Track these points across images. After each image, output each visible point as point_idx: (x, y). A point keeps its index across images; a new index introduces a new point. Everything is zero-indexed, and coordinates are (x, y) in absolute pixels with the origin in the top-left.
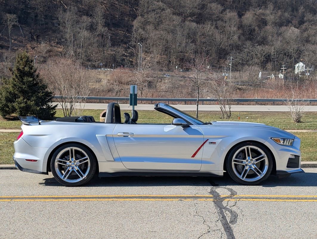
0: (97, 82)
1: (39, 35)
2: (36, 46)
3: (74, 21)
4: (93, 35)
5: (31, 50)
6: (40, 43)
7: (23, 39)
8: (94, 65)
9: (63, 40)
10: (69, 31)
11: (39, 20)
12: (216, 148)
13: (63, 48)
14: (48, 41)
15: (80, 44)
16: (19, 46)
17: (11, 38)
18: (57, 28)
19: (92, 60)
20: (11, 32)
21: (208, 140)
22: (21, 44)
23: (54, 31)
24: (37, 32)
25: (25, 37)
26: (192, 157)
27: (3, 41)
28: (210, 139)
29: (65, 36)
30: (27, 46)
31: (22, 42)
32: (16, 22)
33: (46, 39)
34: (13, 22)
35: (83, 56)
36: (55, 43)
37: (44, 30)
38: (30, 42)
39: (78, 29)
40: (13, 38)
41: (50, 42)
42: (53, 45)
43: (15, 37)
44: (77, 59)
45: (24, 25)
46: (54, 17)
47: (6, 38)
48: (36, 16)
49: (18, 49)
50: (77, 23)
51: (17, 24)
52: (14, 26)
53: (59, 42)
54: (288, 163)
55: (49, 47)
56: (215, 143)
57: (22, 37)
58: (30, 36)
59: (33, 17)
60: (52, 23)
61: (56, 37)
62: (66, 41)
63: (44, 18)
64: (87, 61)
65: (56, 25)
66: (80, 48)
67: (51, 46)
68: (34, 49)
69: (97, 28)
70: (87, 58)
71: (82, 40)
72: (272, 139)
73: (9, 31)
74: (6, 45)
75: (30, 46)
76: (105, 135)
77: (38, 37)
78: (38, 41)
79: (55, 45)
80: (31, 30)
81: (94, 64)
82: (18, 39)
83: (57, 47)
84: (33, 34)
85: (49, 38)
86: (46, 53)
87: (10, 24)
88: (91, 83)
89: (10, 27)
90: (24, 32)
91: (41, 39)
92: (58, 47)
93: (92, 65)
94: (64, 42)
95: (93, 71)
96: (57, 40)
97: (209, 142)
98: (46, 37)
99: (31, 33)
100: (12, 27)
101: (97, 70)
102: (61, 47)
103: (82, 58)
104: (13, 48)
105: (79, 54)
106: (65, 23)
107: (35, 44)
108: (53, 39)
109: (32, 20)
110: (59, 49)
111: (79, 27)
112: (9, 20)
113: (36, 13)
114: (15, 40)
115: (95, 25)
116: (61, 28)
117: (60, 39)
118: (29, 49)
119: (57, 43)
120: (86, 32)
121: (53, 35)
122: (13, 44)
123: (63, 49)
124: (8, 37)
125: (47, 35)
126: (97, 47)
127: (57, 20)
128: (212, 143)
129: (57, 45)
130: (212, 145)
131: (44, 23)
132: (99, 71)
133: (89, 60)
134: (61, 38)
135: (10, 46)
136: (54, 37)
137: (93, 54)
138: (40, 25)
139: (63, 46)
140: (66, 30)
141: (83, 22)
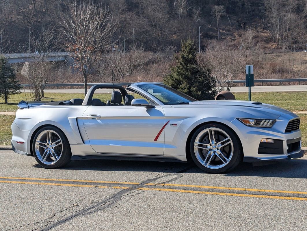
0: (302, 64)
1: (246, 23)
2: (243, 33)
3: (279, 5)
4: (300, 16)
5: (238, 37)
6: (247, 30)
7: (230, 28)
8: (301, 47)
9: (269, 25)
10: (275, 15)
11: (246, 8)
12: (177, 131)
13: (269, 32)
14: (254, 28)
15: (286, 27)
16: (227, 35)
17: (219, 28)
18: (263, 14)
19: (298, 42)
20: (219, 22)
21: (169, 121)
22: (229, 32)
23: (261, 18)
24: (244, 20)
25: (232, 26)
26: (154, 140)
27: (212, 31)
28: (171, 121)
29: (271, 20)
30: (235, 34)
31: (230, 30)
32: (224, 12)
33: (253, 26)
34: (221, 13)
35: (289, 39)
36: (261, 28)
37: (251, 18)
38: (237, 30)
39: (284, 13)
40: (221, 28)
41: (256, 28)
42: (260, 30)
43: (223, 27)
44: (283, 43)
45: (232, 14)
46: (260, 3)
47: (215, 28)
48: (243, 5)
49: (226, 38)
50: (283, 6)
51: (225, 14)
52: (222, 16)
53: (266, 28)
54: (259, 148)
55: (256, 33)
56: (176, 125)
57: (230, 26)
58: (238, 24)
59: (241, 6)
60: (258, 9)
61: (263, 23)
62: (272, 26)
63: (250, 5)
64: (293, 44)
65: (262, 11)
66: (286, 31)
67: (258, 32)
68: (240, 36)
69: (304, 9)
70: (294, 41)
71: (288, 23)
72: (240, 119)
73: (218, 22)
74: (215, 35)
75: (237, 34)
76: (75, 118)
77: (245, 24)
78: (245, 28)
79: (262, 31)
80: (239, 18)
81: (301, 45)
82: (226, 28)
83: (263, 32)
84: (240, 22)
85: (256, 24)
86: (253, 39)
87: (218, 16)
88: (296, 65)
89: (218, 18)
90: (232, 21)
91: (248, 26)
92: (265, 32)
93: (299, 47)
94: (270, 26)
95: (298, 53)
96: (263, 26)
97: (170, 124)
98: (253, 24)
99: (238, 21)
100: (220, 18)
101: (302, 52)
102: (267, 32)
103: (288, 41)
104: (221, 38)
105: (285, 37)
106: (271, 8)
107: (242, 32)
108: (259, 25)
109: (240, 9)
110: (266, 34)
111: (285, 11)
112: (217, 12)
113: (243, 2)
114: (223, 30)
115: (302, 7)
116: (267, 13)
117: (267, 25)
118: (236, 37)
119: (264, 29)
120: (292, 15)
121: (260, 21)
122: (222, 34)
123: (270, 34)
124: (217, 28)
125: (254, 22)
126: (305, 28)
127: (263, 6)
128: (173, 125)
129: (263, 31)
130: (173, 127)
131: (250, 10)
132: (305, 52)
133: (295, 43)
134: (267, 23)
135: (218, 35)
136: (261, 23)
137: (300, 36)
138: (247, 13)
139: (270, 31)
140: (272, 15)
141: (289, 5)
